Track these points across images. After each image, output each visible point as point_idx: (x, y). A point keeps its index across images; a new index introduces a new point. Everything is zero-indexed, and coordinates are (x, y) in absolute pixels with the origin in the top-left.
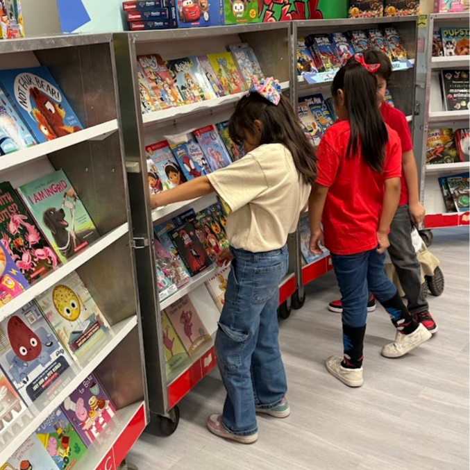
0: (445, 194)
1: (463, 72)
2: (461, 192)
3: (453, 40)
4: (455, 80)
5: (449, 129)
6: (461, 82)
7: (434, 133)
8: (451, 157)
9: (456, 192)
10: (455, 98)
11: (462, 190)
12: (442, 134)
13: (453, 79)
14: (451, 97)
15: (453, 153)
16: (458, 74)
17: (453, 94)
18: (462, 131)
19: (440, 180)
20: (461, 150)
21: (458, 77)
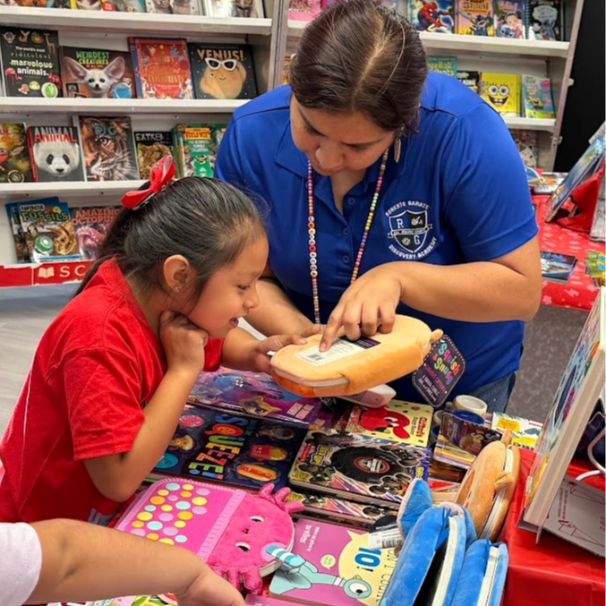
0: (16, 232)
1: (34, 34)
2: (40, 229)
4: (20, 44)
5: (18, 125)
6: (32, 50)
8: (20, 171)
9: (32, 229)
10: (19, 75)
11: (42, 227)
12: (6, 132)
13: (17, 42)
14: (14, 72)
15: (23, 165)
16: (26, 35)
17: (16, 67)
18: (37, 130)
19: (8, 207)
20: (34, 163)
21: (25, 40)
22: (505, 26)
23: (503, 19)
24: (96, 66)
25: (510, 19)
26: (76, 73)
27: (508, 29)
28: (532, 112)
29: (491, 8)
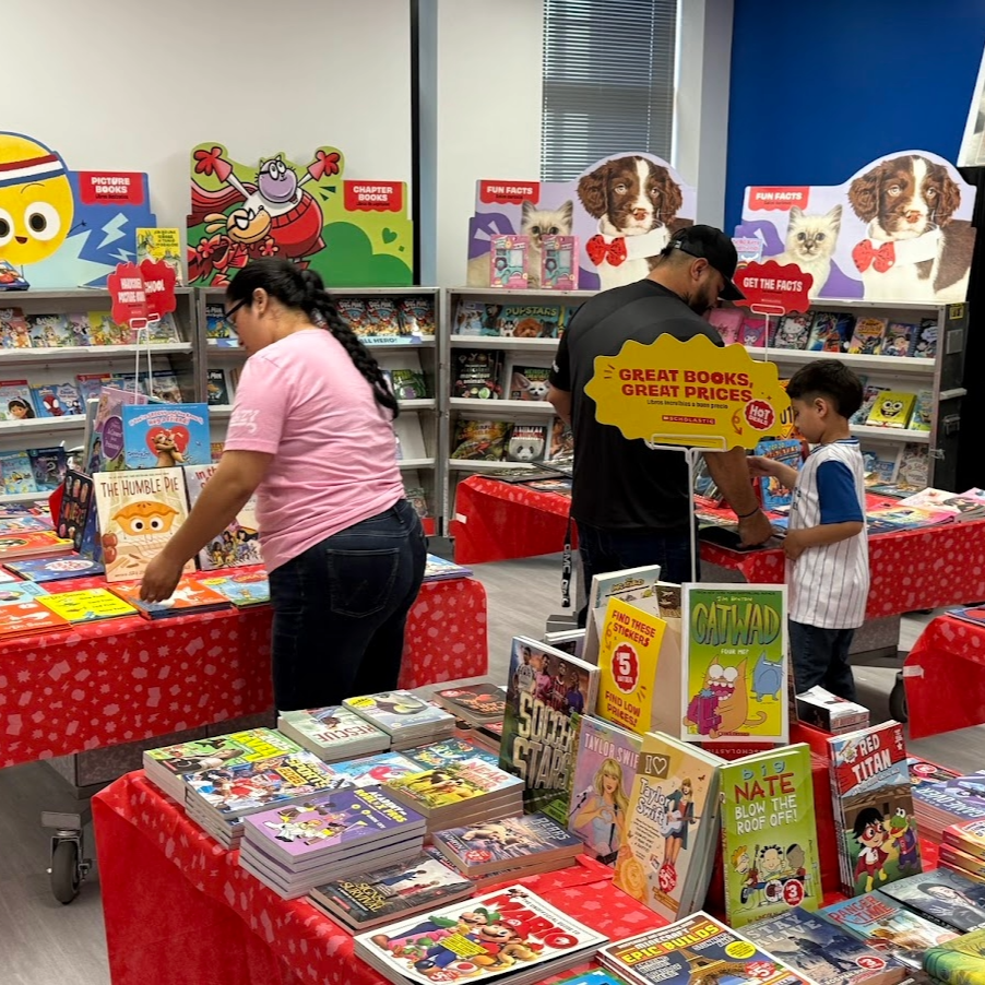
1: (481, 354)
3: (516, 320)
6: (477, 366)
7: (484, 425)
8: (495, 456)
10: (465, 384)
12: (493, 428)
13: (467, 361)
14: (461, 383)
16: (474, 356)
17: (463, 380)
20: (508, 450)
21: (473, 359)
22: (892, 347)
23: (891, 342)
24: (538, 380)
25: (898, 341)
26: (522, 384)
27: (894, 350)
28: (916, 425)
29: (883, 330)
